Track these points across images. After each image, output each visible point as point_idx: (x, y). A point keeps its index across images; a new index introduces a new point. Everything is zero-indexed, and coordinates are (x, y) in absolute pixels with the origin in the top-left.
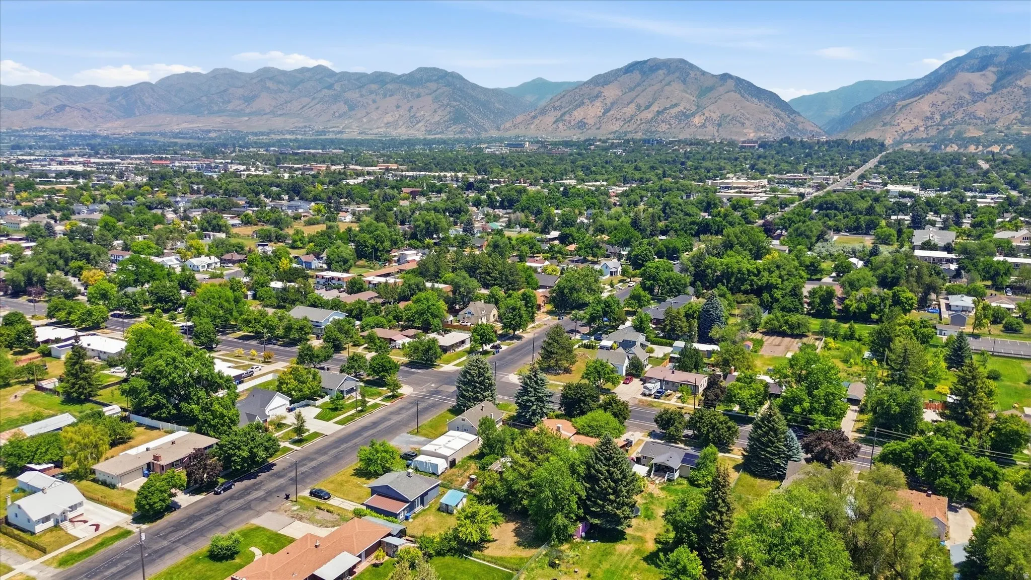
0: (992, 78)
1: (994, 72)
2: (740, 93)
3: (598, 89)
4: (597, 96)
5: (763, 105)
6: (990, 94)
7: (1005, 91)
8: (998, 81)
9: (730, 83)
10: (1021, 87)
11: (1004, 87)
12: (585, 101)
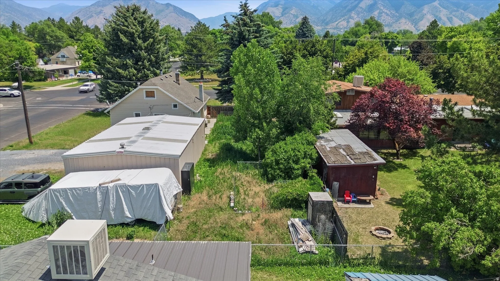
0: (281, 10)
1: (281, 8)
2: (176, 13)
3: (100, 8)
4: (100, 12)
5: (188, 20)
6: (281, 17)
7: (286, 15)
8: (283, 11)
9: (171, 8)
10: (292, 14)
11: (286, 14)
12: (94, 15)
